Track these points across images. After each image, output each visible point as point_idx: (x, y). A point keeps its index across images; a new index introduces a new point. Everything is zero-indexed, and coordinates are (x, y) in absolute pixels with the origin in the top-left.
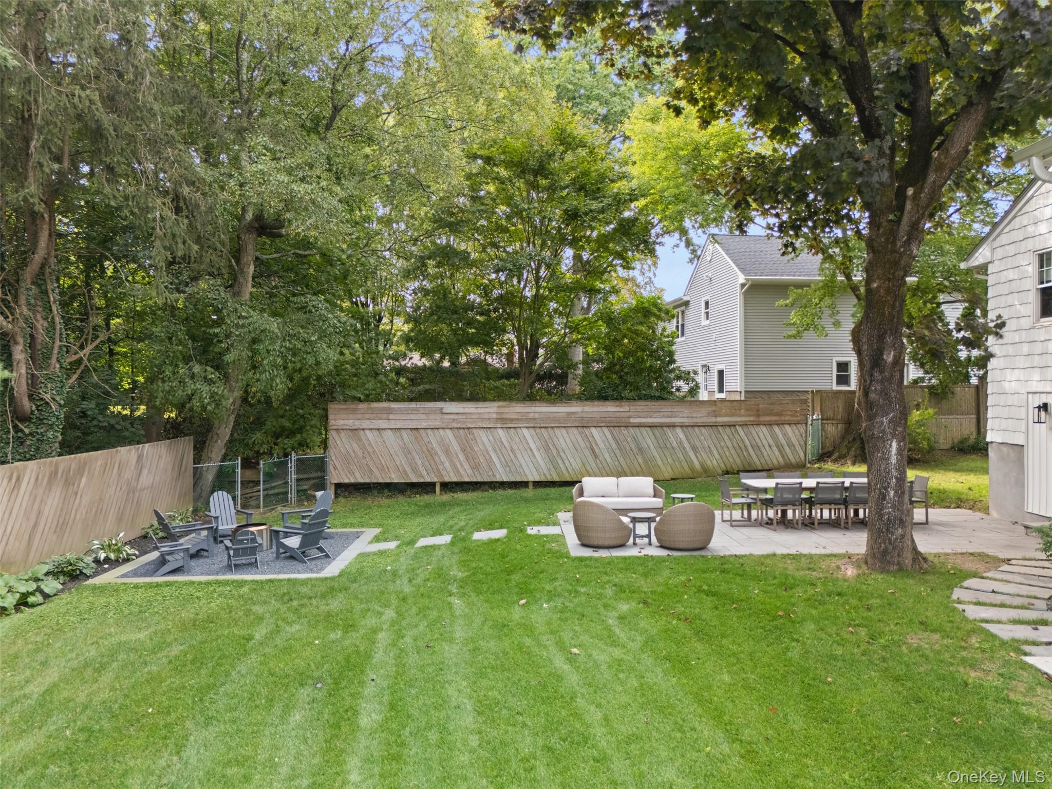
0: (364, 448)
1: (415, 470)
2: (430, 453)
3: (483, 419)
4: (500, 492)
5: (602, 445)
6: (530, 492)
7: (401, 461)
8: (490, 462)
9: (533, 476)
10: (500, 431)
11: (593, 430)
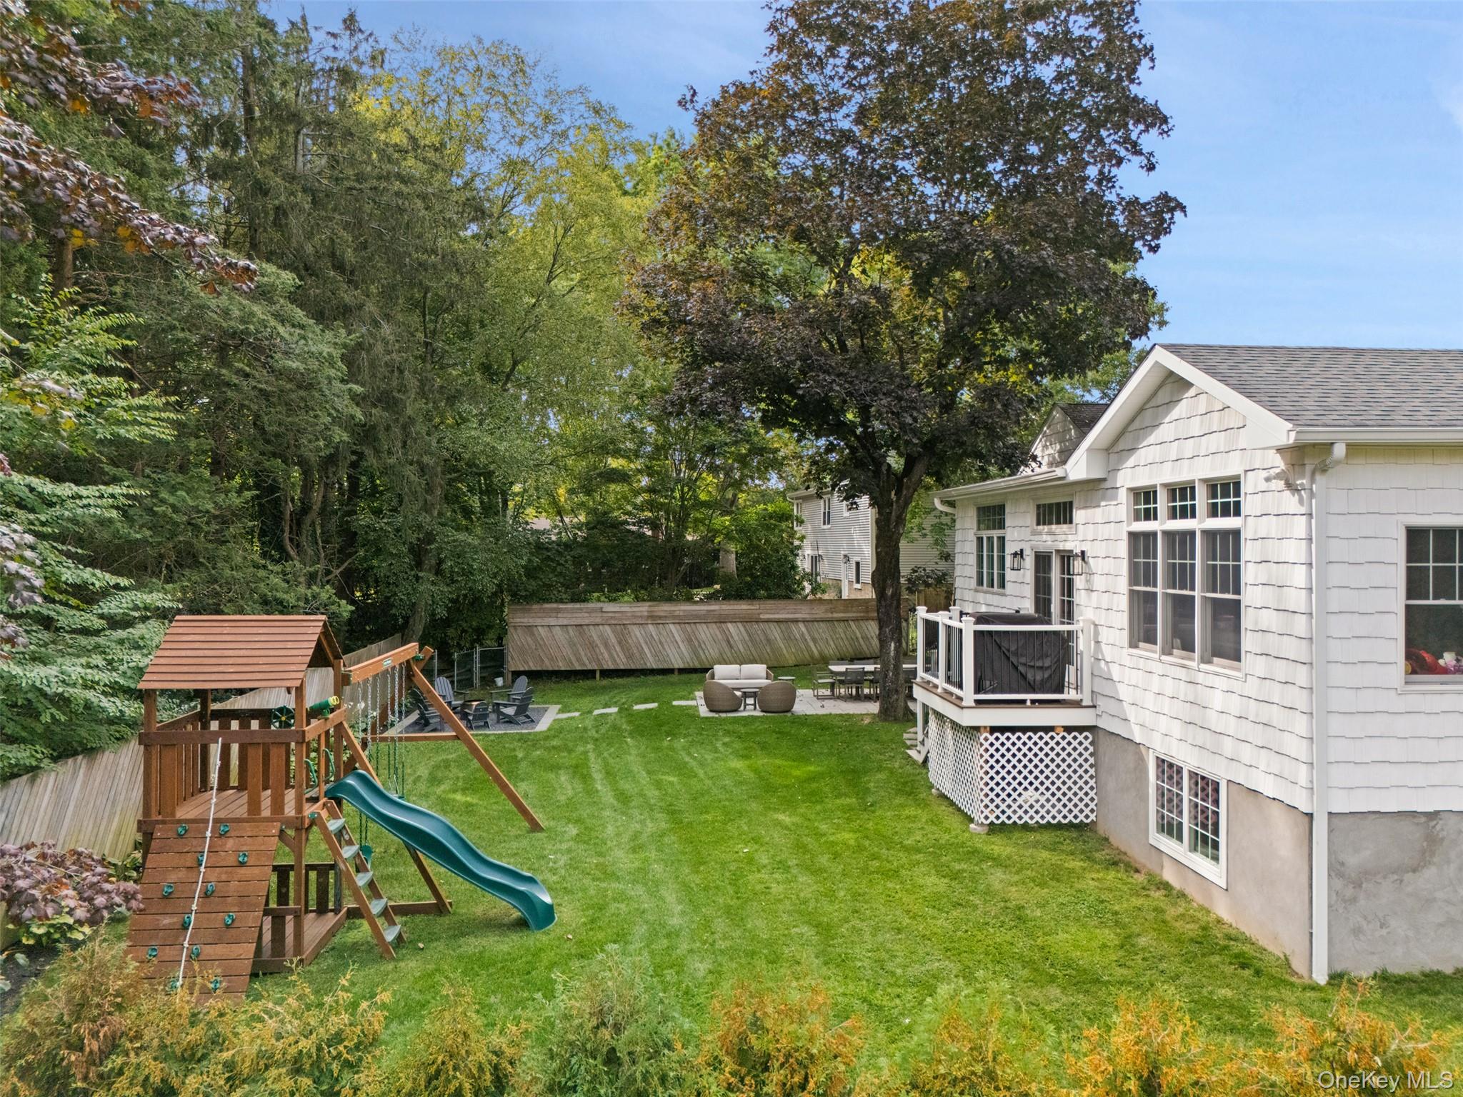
0: (536, 641)
1: (579, 660)
2: (592, 646)
3: (635, 617)
4: (651, 679)
5: (736, 638)
6: (675, 678)
7: (567, 652)
8: (642, 652)
9: (678, 664)
10: (651, 627)
11: (730, 625)
